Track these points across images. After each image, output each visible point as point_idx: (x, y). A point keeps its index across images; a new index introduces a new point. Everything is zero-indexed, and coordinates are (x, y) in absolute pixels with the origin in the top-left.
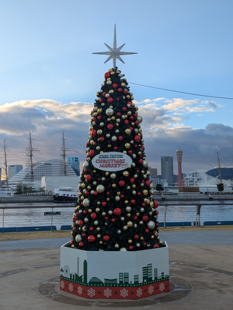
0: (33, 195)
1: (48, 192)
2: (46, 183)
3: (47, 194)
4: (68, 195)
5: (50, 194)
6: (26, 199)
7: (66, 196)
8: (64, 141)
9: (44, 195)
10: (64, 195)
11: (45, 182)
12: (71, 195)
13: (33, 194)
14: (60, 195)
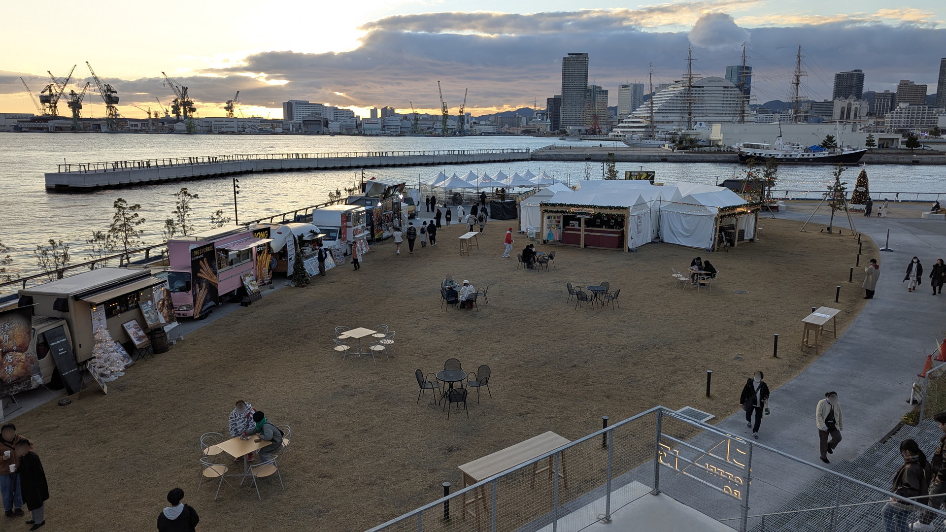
0: (705, 152)
1: (726, 147)
2: (722, 135)
3: (724, 151)
4: (760, 154)
5: (729, 150)
6: (700, 159)
7: (758, 155)
8: (744, 60)
9: (719, 152)
10: (755, 154)
11: (721, 133)
12: (766, 155)
13: (705, 150)
14: (749, 154)
